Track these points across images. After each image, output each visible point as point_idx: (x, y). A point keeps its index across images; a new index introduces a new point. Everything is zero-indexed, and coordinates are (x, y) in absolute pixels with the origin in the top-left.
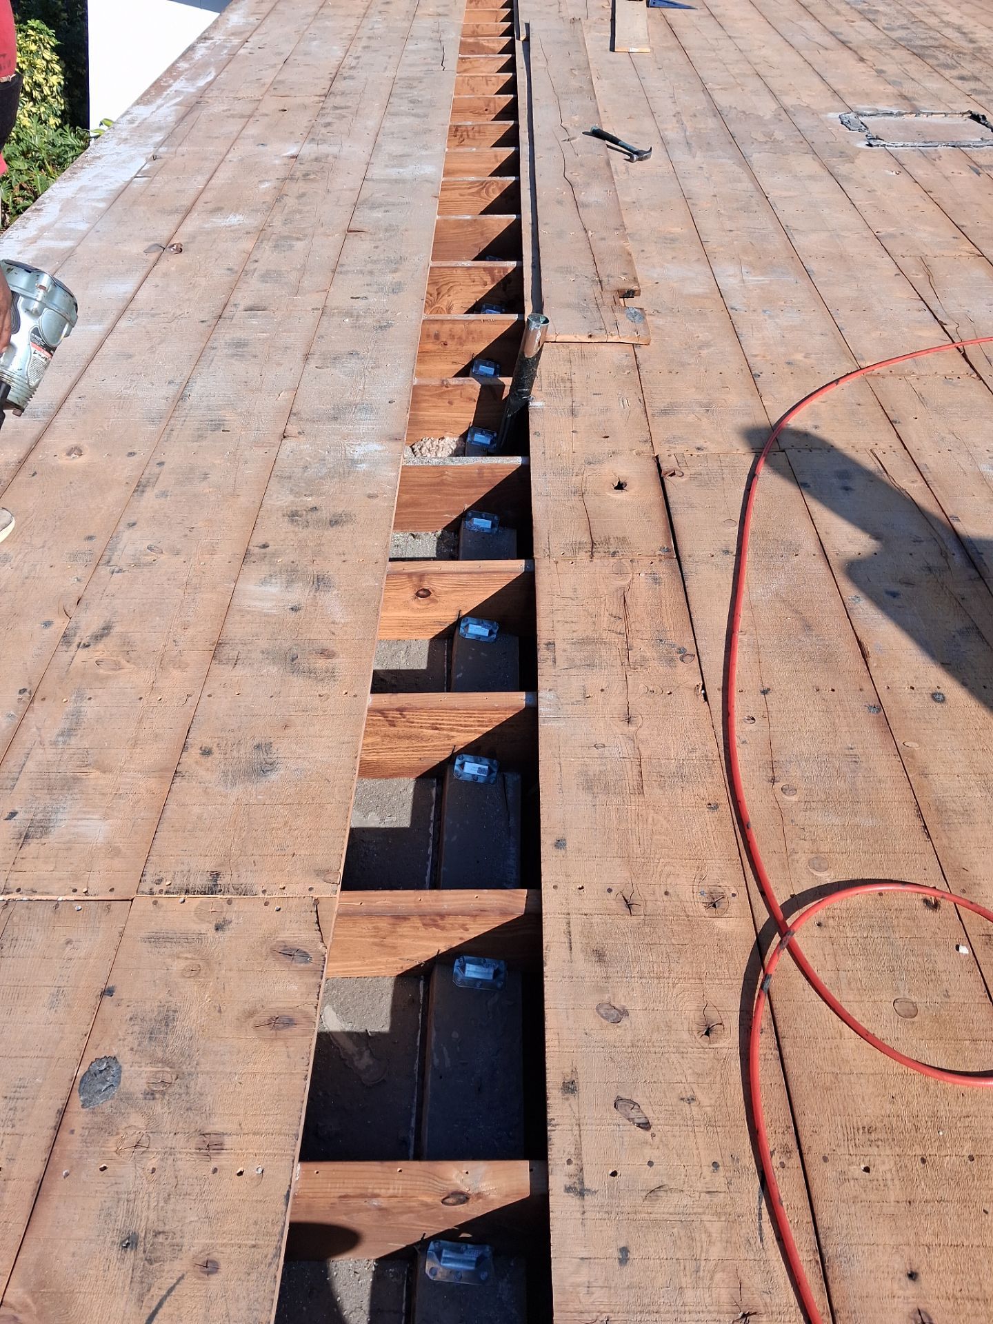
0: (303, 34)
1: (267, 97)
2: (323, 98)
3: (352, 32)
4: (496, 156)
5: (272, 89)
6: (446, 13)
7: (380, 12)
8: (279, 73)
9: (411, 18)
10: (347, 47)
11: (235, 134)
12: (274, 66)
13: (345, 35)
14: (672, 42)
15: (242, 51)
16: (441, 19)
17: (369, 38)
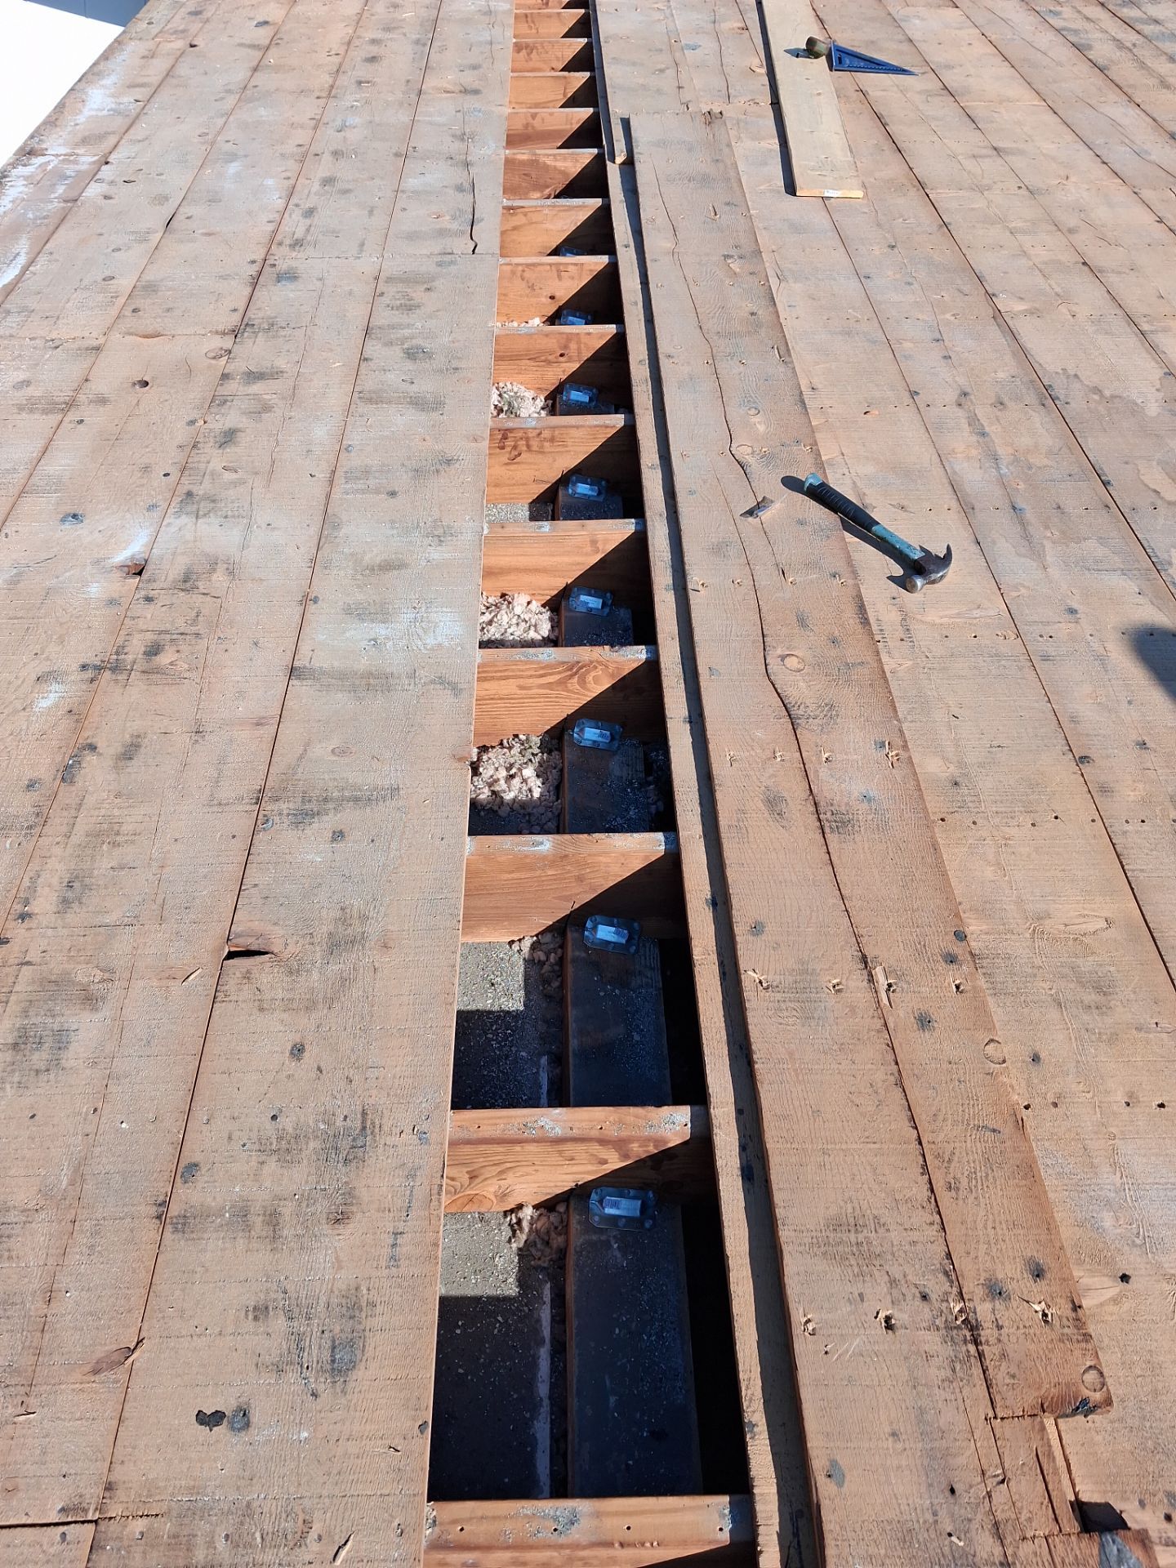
0: (213, 143)
1: (116, 336)
2: (228, 342)
3: (302, 136)
4: (594, 542)
5: (128, 312)
6: (476, 85)
7: (360, 83)
8: (151, 261)
9: (414, 97)
10: (292, 182)
11: (19, 478)
12: (142, 238)
13: (290, 147)
14: (893, 169)
15: (94, 190)
16: (470, 102)
17: (336, 154)
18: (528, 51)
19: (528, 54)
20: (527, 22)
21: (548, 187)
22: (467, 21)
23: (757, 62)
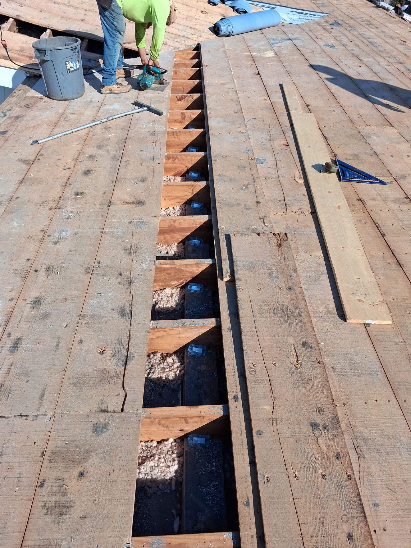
6: (142, 196)
9: (106, 207)
16: (138, 213)
18: (174, 159)
19: (173, 161)
20: (174, 135)
21: (182, 279)
22: (142, 140)
23: (297, 173)
